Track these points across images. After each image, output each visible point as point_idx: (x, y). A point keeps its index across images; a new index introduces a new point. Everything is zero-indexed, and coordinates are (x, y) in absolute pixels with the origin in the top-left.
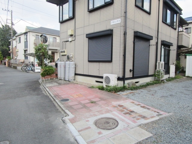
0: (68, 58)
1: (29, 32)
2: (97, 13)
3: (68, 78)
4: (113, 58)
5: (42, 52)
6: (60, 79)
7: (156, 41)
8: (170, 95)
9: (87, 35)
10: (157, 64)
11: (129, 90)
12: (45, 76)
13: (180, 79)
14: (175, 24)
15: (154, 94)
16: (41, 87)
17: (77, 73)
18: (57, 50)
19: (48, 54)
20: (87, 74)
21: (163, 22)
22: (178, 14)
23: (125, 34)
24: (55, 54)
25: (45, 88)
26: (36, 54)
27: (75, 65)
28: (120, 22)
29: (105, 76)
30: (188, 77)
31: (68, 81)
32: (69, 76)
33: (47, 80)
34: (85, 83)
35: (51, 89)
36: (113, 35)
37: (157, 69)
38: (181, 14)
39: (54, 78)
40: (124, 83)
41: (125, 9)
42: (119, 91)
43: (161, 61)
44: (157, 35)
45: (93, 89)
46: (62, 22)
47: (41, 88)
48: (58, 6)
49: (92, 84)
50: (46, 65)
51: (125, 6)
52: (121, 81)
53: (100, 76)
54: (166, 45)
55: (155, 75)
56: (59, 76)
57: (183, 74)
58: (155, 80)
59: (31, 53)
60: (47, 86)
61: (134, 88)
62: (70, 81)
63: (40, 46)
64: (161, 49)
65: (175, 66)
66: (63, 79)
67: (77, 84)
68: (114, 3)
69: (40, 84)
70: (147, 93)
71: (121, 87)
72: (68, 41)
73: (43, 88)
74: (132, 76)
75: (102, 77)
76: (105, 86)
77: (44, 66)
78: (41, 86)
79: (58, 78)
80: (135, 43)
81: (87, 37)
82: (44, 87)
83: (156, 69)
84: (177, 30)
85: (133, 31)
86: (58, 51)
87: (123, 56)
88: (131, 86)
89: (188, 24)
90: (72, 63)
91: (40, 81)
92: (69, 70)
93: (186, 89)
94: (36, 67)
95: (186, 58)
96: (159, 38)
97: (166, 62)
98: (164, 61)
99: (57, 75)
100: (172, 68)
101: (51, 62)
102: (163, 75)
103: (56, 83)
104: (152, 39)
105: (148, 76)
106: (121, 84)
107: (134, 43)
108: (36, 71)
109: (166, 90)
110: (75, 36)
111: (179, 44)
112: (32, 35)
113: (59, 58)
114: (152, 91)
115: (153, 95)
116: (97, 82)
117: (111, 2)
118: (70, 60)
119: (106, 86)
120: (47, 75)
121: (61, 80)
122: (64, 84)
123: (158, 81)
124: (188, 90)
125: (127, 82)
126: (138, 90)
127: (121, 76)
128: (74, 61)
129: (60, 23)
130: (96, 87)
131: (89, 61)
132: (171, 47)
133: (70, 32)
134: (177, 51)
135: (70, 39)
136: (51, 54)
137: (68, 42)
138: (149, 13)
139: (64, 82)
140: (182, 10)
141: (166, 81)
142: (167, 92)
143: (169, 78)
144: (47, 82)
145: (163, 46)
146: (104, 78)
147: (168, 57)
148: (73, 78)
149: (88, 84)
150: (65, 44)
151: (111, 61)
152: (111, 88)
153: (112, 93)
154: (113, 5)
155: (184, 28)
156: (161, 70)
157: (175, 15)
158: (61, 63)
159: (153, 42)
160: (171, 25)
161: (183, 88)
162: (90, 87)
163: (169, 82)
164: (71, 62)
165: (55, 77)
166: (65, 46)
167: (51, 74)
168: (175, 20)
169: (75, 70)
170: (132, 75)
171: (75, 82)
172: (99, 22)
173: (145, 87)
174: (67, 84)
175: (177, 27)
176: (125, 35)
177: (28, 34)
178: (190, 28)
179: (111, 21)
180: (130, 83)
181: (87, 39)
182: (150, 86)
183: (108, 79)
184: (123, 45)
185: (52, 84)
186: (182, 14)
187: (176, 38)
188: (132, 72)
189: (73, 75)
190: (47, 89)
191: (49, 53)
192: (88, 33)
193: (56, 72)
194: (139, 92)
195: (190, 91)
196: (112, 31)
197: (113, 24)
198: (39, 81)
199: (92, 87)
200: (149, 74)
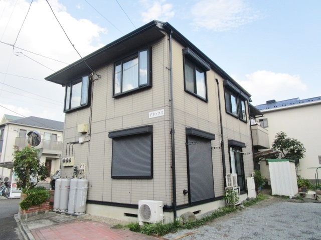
0: (76, 172)
1: (8, 124)
2: (127, 99)
3: (73, 209)
4: (154, 172)
5: (29, 162)
6: (58, 212)
7: (221, 140)
8: (254, 234)
9: (110, 133)
10: (226, 177)
11: (184, 228)
12: (29, 206)
13: (265, 200)
14: (244, 114)
15: (227, 233)
16: (18, 231)
17: (92, 198)
18: (56, 155)
19: (39, 165)
20: (110, 201)
21: (227, 112)
22: (246, 102)
23: (172, 132)
24: (53, 162)
25: (26, 234)
26: (16, 164)
27: (88, 185)
28: (163, 114)
29: (141, 203)
30: (276, 196)
31: (74, 215)
32: (75, 206)
33: (32, 215)
34: (106, 219)
35: (39, 234)
36: (154, 134)
37: (227, 186)
38: (250, 101)
39: (47, 211)
40: (175, 215)
41: (170, 96)
42: (166, 233)
43: (231, 172)
44: (220, 132)
45: (120, 231)
46: (69, 112)
47: (18, 233)
48: (65, 88)
49: (118, 219)
50: (32, 186)
51: (170, 87)
52: (170, 212)
53: (132, 203)
54: (236, 146)
55: (225, 196)
56: (56, 206)
57: (268, 191)
58: (226, 206)
59: (6, 163)
60: (30, 228)
61: (193, 224)
62: (76, 216)
63: (25, 152)
64: (229, 153)
65: (254, 180)
66: (63, 211)
67: (91, 220)
68: (153, 87)
69: (16, 223)
70: (216, 233)
71: (169, 224)
72: (77, 142)
73: (21, 234)
74: (187, 202)
75: (136, 207)
76: (141, 224)
77: (29, 188)
78: (17, 229)
79: (55, 210)
80: (189, 146)
81: (109, 137)
82: (23, 230)
83: (225, 186)
84: (248, 124)
85: (185, 127)
86: (58, 157)
87: (171, 167)
88: (187, 221)
89: (262, 114)
90: (82, 180)
91: (17, 217)
92: (76, 194)
93: (277, 218)
94: (12, 189)
95: (267, 164)
96: (224, 136)
97: (239, 174)
98: (237, 172)
99: (52, 204)
100: (251, 183)
101: (43, 179)
102: (238, 196)
103: (49, 221)
104: (214, 139)
105: (213, 199)
106: (169, 218)
107: (187, 146)
108: (12, 195)
109: (245, 223)
110: (90, 134)
111: (255, 144)
112: (12, 130)
113: (59, 169)
114: (223, 227)
115: (225, 236)
116: (127, 215)
117: (149, 85)
118: (79, 175)
119: (144, 223)
120: (34, 204)
121: (60, 213)
122: (65, 222)
123: (231, 209)
124: (281, 222)
125: (180, 213)
126: (201, 227)
127: (169, 204)
128: (85, 177)
129: (65, 113)
130: (125, 227)
131: (114, 178)
132: (243, 149)
133: (82, 128)
134: (254, 155)
135: (81, 140)
136: (44, 165)
137: (77, 145)
138: (206, 101)
139: (65, 218)
140: (250, 96)
141: (244, 206)
142: (248, 227)
143: (248, 199)
144: (31, 219)
145: (231, 149)
146: (139, 207)
147: (241, 165)
148: (83, 210)
149: (110, 220)
150: (71, 148)
151: (151, 177)
152: (152, 228)
153: (155, 236)
154: (151, 90)
155: (258, 119)
156: (234, 188)
157: (242, 103)
158: (62, 182)
159: (216, 143)
160: (240, 117)
161: (273, 218)
162: (114, 227)
163: (249, 208)
164: (80, 180)
165: (47, 208)
166: (71, 151)
167: (41, 203)
168: (243, 109)
169: (88, 193)
170: (187, 199)
171: (86, 217)
172: (131, 113)
173: (211, 221)
174: (70, 222)
175: (248, 118)
176: (172, 134)
177: (6, 128)
178: (266, 119)
179: (150, 113)
180: (185, 214)
181: (111, 139)
182: (219, 218)
183: (146, 210)
184: (170, 150)
185: (41, 223)
186: (252, 101)
187: (250, 136)
188: (187, 194)
189: (83, 203)
190: (30, 235)
191: (40, 163)
192: (112, 130)
193: (51, 198)
194: (203, 232)
195: (284, 222)
196: (151, 127)
197: (152, 116)
198: (15, 218)
199: (119, 225)
200: (216, 196)
